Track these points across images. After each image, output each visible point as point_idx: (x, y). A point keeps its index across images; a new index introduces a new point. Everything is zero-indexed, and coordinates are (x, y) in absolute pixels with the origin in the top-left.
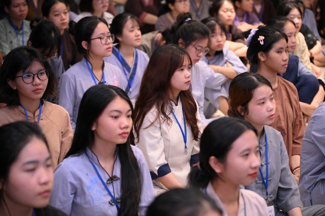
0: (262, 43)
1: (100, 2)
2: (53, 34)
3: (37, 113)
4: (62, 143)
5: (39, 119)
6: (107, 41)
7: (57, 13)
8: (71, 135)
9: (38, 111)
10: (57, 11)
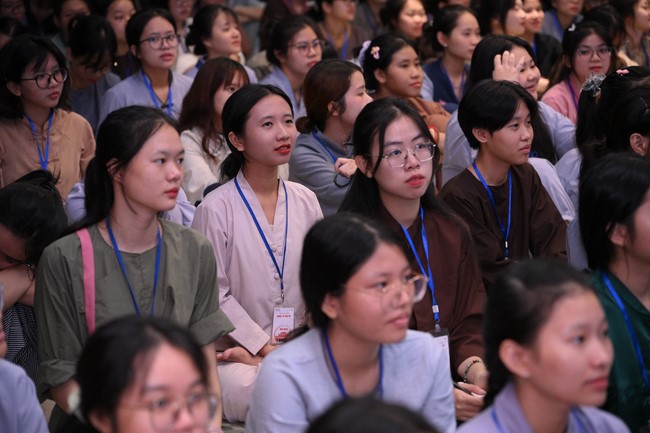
0: (377, 56)
1: (179, 3)
2: (103, 33)
3: (46, 127)
4: (81, 162)
5: (48, 135)
6: (162, 44)
7: (119, 15)
8: (92, 156)
9: (48, 123)
10: (120, 11)
